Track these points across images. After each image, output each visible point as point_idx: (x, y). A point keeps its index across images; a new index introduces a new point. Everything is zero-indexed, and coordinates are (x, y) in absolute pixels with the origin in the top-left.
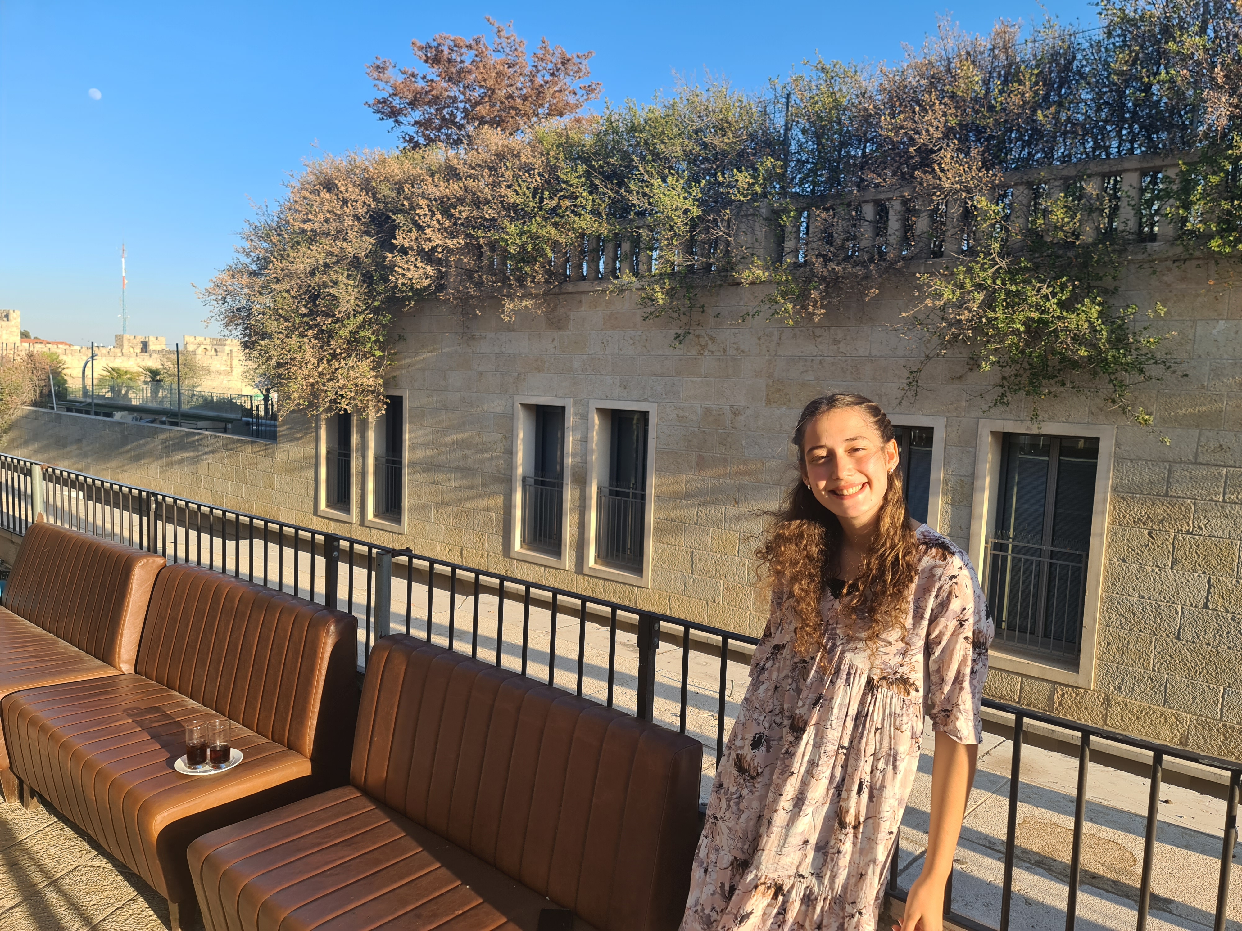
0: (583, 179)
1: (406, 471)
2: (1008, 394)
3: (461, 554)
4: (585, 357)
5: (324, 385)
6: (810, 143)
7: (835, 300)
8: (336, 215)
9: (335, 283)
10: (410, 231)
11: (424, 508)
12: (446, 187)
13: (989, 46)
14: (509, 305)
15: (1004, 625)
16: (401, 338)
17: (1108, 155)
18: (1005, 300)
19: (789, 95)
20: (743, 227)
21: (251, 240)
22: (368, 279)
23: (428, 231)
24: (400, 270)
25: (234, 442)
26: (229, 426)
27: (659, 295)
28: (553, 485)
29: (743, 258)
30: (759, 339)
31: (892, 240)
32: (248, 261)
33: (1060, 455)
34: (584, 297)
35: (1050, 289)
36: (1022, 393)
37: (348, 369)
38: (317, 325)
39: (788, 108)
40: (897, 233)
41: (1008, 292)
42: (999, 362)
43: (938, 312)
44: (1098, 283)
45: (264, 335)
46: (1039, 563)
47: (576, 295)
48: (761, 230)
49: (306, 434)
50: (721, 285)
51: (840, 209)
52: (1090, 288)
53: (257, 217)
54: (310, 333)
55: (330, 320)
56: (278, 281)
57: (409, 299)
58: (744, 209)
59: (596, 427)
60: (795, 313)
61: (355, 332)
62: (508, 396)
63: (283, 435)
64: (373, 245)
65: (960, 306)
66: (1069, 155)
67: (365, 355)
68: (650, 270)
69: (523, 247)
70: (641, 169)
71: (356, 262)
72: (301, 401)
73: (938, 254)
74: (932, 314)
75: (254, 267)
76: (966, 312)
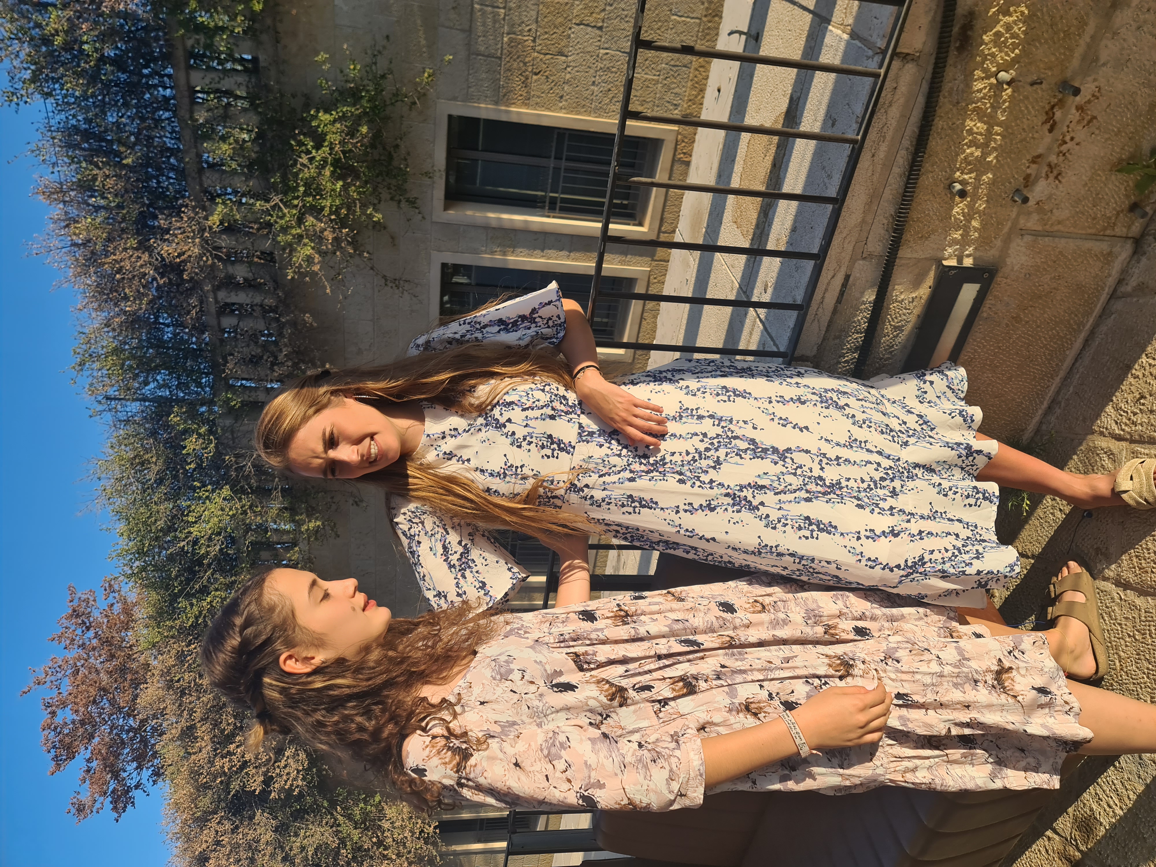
2: (407, 196)
5: (410, 852)
6: (158, 377)
8: (231, 851)
9: (303, 848)
10: (248, 775)
13: (61, 205)
15: (626, 202)
17: (174, 98)
19: (108, 399)
20: (244, 442)
22: (299, 815)
31: (257, 300)
35: (303, 155)
36: (406, 185)
37: (394, 828)
39: (121, 399)
40: (251, 295)
41: (306, 194)
42: (374, 204)
43: (327, 258)
44: (298, 111)
46: (567, 170)
48: (247, 425)
51: (227, 349)
52: (303, 119)
55: (343, 851)
57: (320, 770)
58: (226, 441)
61: (356, 823)
64: (263, 811)
65: (321, 238)
67: (380, 811)
68: (288, 532)
70: (182, 544)
71: (281, 829)
73: (269, 256)
74: (328, 264)
76: (326, 233)
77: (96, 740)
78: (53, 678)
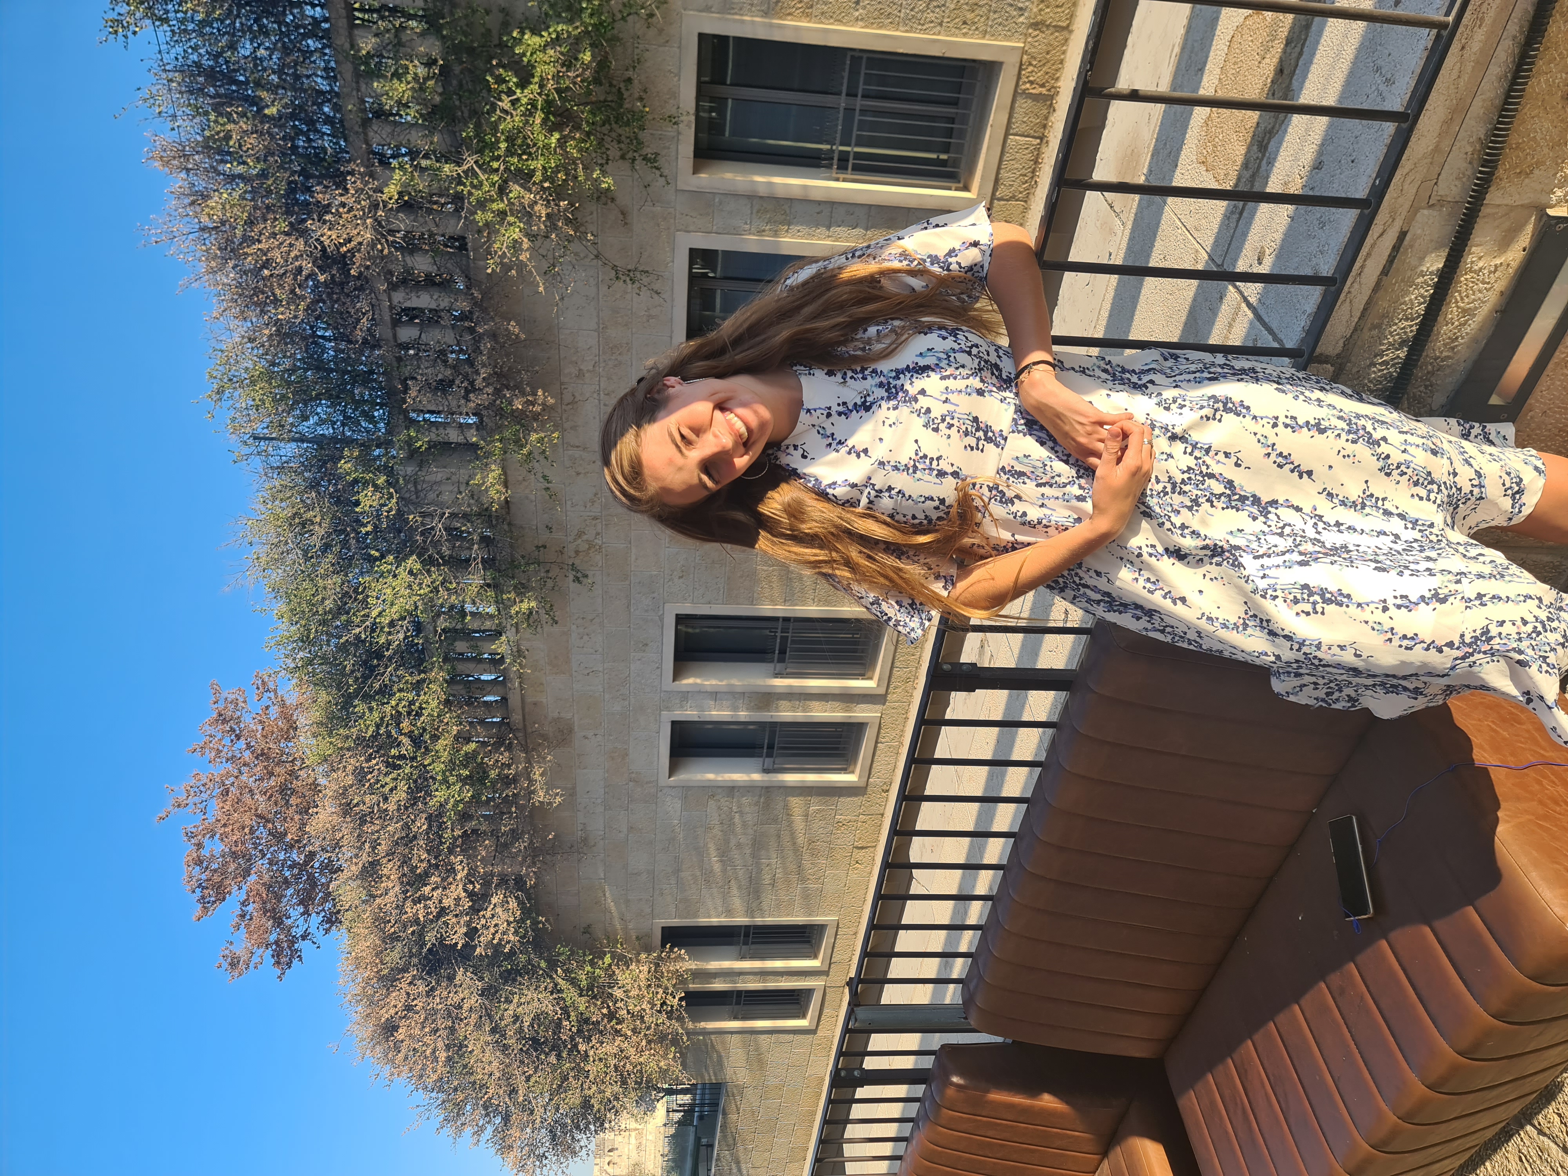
0: (374, 704)
1: (759, 920)
2: (644, 152)
3: (862, 848)
4: (607, 696)
5: (649, 1028)
6: (319, 410)
7: (525, 376)
8: (426, 1019)
9: (516, 1018)
10: (446, 924)
11: (806, 896)
12: (388, 878)
13: (183, 175)
14: (540, 796)
15: (943, 157)
16: (587, 930)
17: (326, 20)
18: (520, 156)
19: (255, 438)
20: (432, 496)
21: (462, 1124)
22: (510, 976)
23: (446, 903)
24: (498, 936)
25: (724, 1137)
26: (704, 1141)
27: (525, 606)
28: (773, 734)
29: (472, 496)
30: (578, 474)
31: (444, 303)
32: (490, 1129)
33: (724, 84)
34: (529, 700)
35: (504, 97)
36: (642, 135)
37: (629, 997)
38: (572, 1038)
39: (273, 439)
40: (435, 297)
41: (509, 152)
42: (602, 165)
43: (538, 243)
44: (495, 33)
45: (586, 1104)
46: (863, 112)
47: (527, 710)
48: (435, 473)
49: (713, 1046)
50: (509, 524)
51: (407, 371)
52: (502, 45)
53: (431, 1119)
54: (582, 1047)
55: (565, 1023)
56: (513, 1091)
57: (535, 923)
58: (407, 495)
59: (698, 681)
60: (542, 428)
61: (581, 990)
62: (660, 794)
63: (715, 1075)
64: (466, 971)
65: (530, 215)
66: (326, 69)
67: (610, 976)
68: (491, 617)
69: (464, 780)
70: (358, 630)
71: (488, 992)
72: (671, 1056)
73: (460, 243)
74: (541, 251)
75: (498, 1120)
76: (537, 208)
77: (253, 878)
78: (197, 800)
